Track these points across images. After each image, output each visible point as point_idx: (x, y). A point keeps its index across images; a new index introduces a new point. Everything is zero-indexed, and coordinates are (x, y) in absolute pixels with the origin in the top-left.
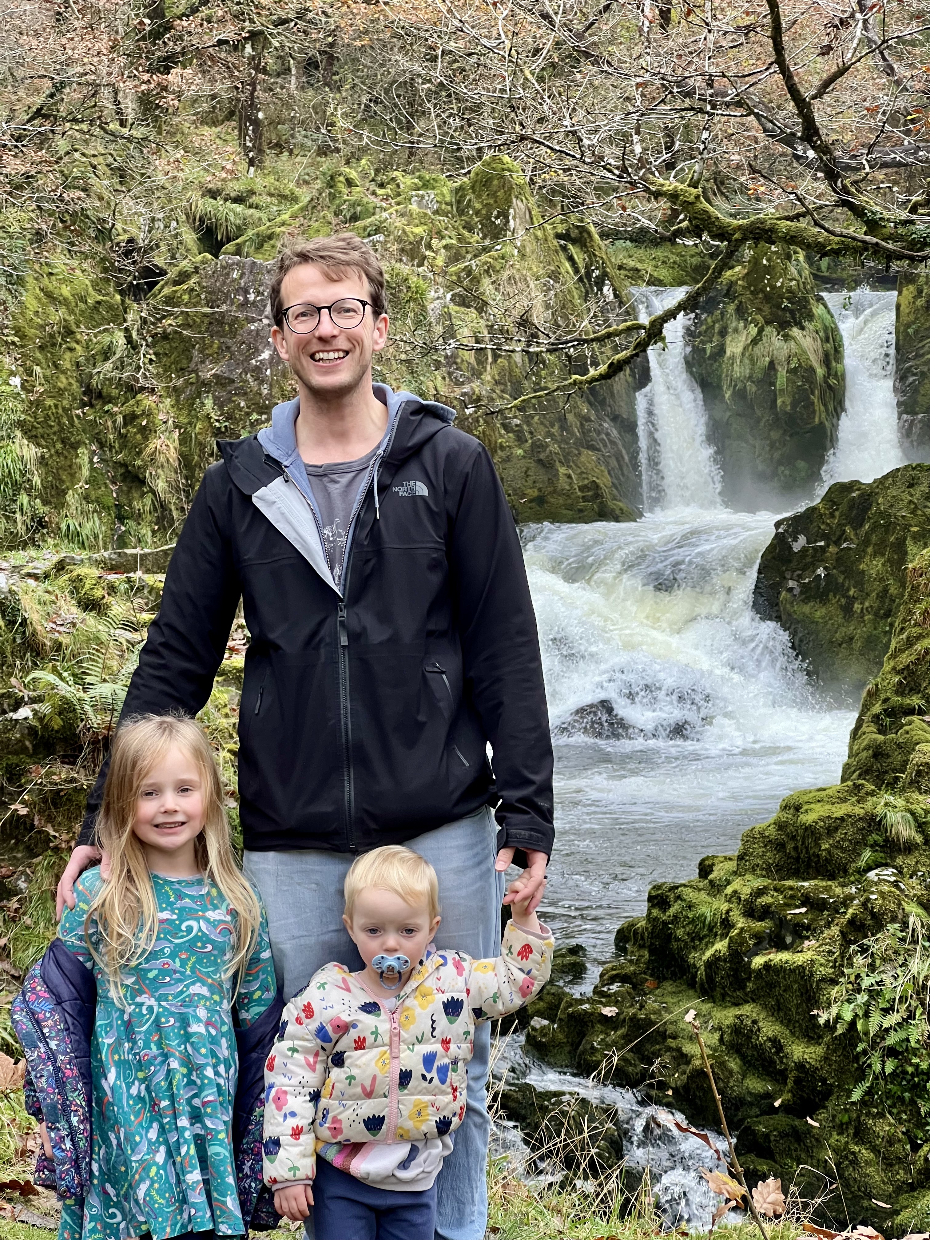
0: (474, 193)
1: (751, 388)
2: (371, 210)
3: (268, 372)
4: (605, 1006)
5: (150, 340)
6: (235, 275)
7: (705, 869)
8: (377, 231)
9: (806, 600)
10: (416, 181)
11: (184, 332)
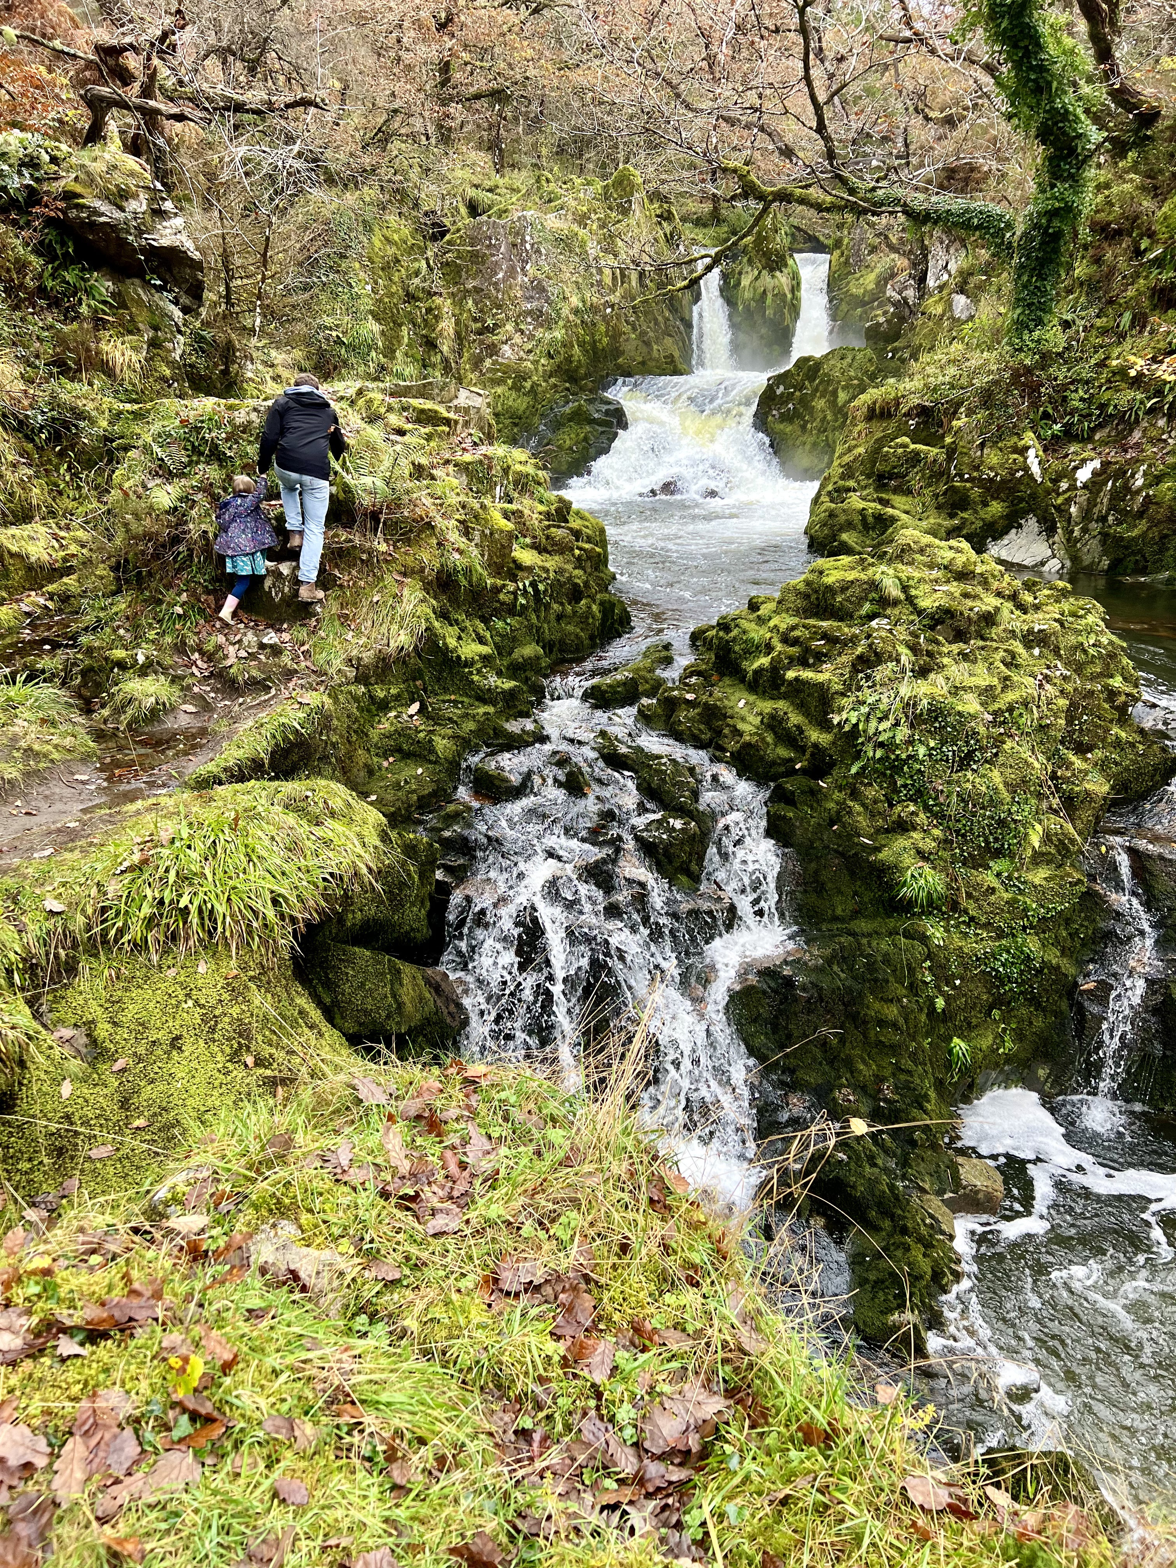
0: (614, 188)
1: (753, 304)
2: (559, 196)
4: (687, 692)
5: (439, 266)
6: (485, 228)
7: (753, 606)
8: (562, 208)
9: (782, 422)
10: (583, 181)
11: (458, 261)
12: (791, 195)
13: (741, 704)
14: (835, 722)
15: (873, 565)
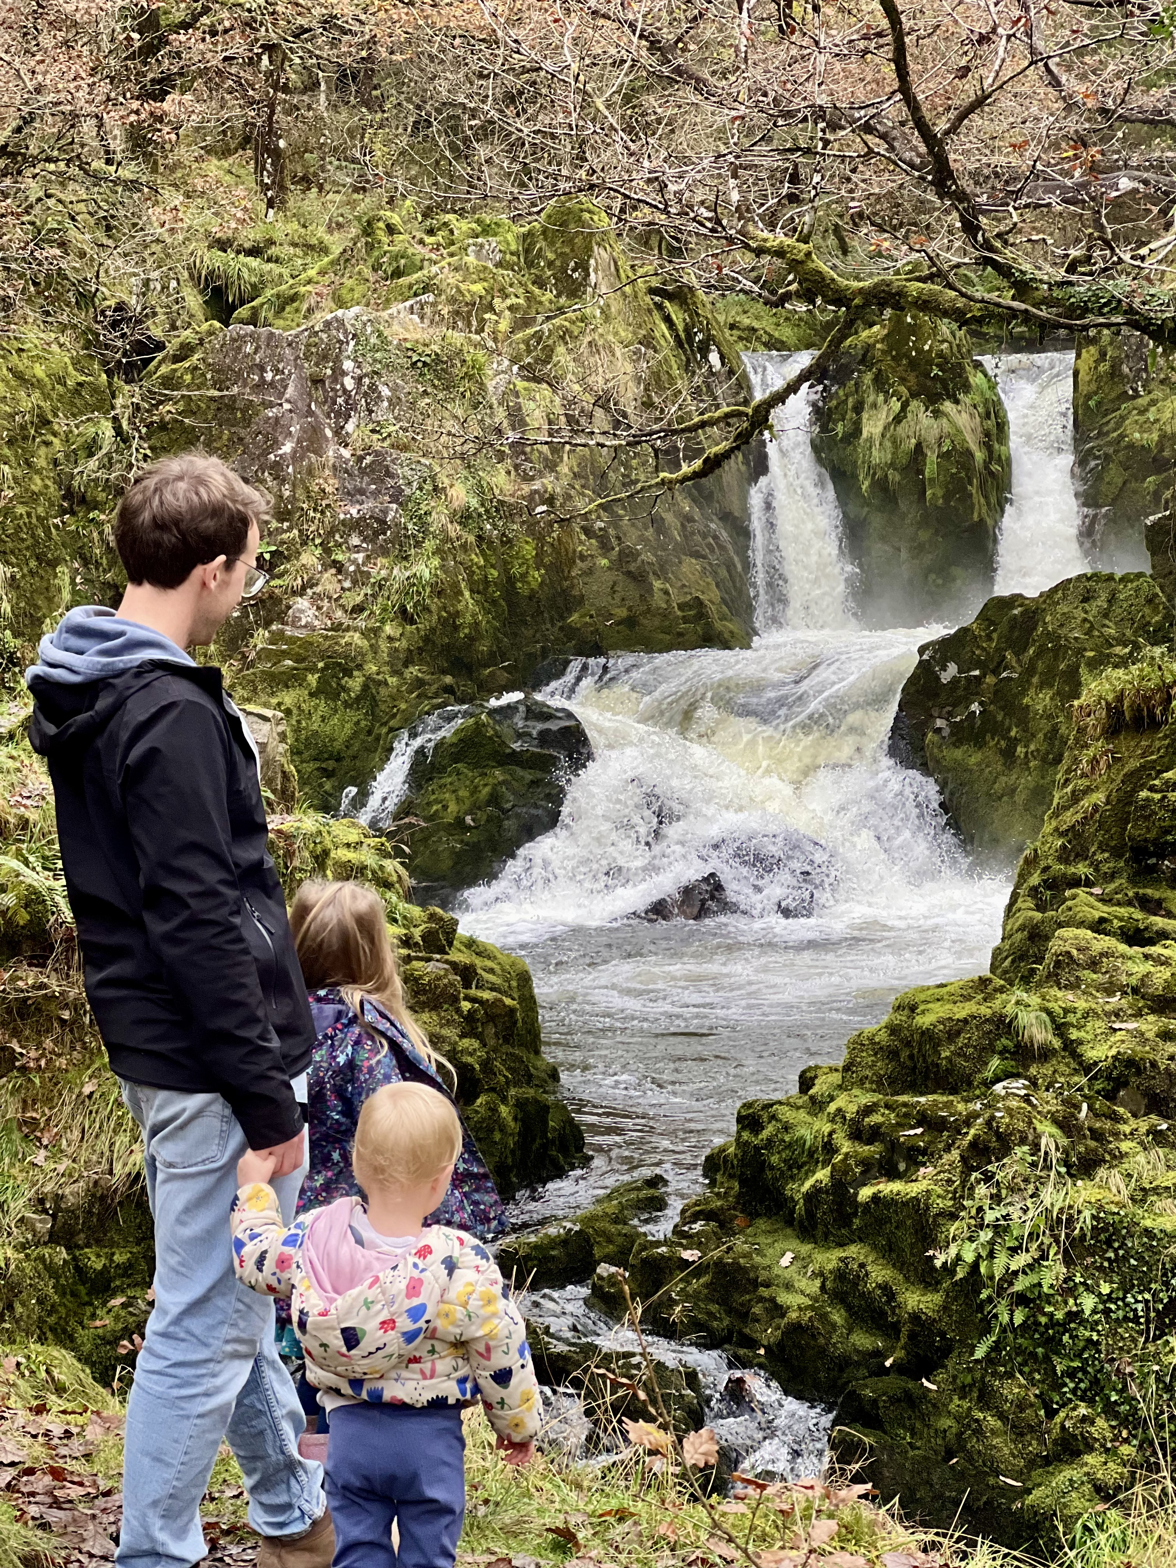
0: (545, 239)
1: (894, 476)
2: (418, 264)
3: (290, 470)
4: (685, 1249)
5: (144, 430)
6: (249, 349)
7: (806, 1082)
8: (426, 289)
9: (957, 744)
10: (474, 225)
11: (186, 421)
12: (901, 293)
13: (786, 1260)
14: (938, 1263)
15: (1001, 990)
